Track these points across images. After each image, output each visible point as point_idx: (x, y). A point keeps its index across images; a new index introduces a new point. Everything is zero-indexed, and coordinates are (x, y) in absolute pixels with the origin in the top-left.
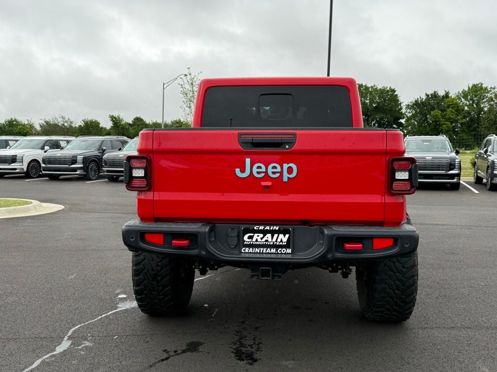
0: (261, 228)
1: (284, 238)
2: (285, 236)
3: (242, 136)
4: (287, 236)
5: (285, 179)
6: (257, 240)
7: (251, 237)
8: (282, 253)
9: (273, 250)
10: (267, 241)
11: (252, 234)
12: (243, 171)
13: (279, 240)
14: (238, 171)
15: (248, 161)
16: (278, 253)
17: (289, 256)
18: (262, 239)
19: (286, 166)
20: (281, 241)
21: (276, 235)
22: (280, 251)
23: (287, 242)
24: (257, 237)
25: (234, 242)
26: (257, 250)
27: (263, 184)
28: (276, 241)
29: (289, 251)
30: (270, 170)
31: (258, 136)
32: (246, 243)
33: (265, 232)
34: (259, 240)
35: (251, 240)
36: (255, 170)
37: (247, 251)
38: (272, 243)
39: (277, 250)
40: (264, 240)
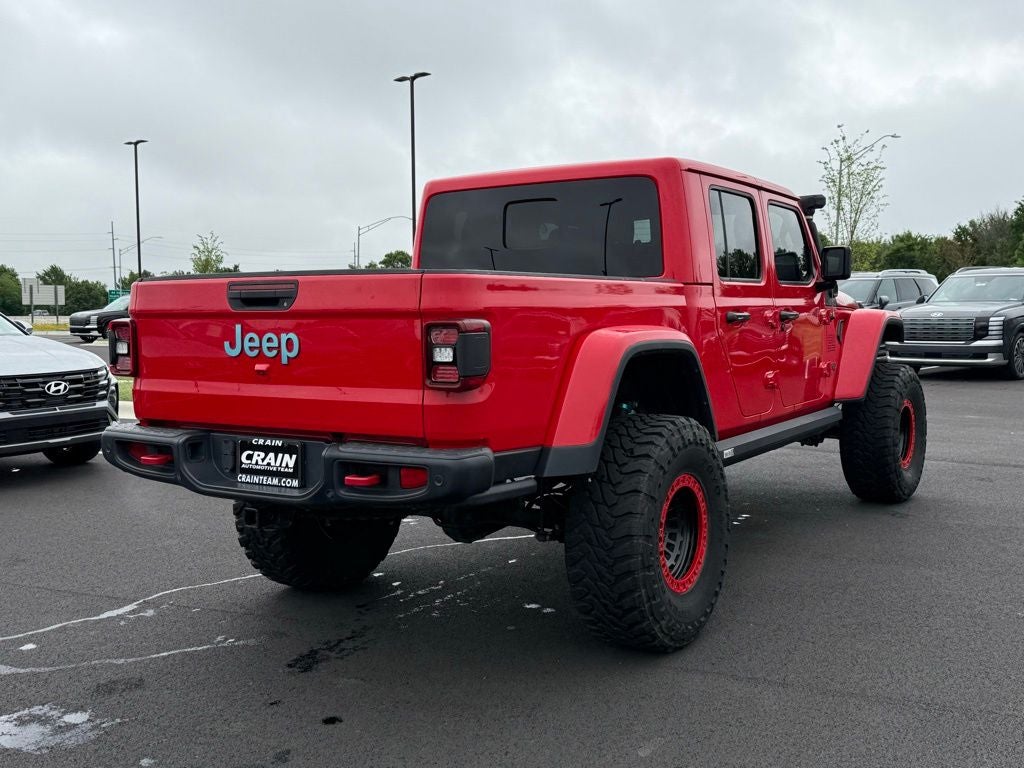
0: (261, 442)
1: (290, 461)
2: (291, 457)
3: (232, 287)
4: (294, 457)
5: (284, 361)
6: (257, 463)
7: (249, 457)
8: (286, 486)
9: (275, 481)
10: (269, 464)
11: (251, 452)
12: (233, 346)
13: (284, 465)
14: (227, 344)
15: (238, 328)
16: (281, 486)
17: (296, 493)
18: (263, 460)
19: (284, 337)
20: (287, 466)
21: (280, 455)
22: (284, 482)
23: (294, 468)
24: (258, 456)
25: (228, 463)
26: (256, 479)
27: (258, 367)
28: (280, 466)
29: (295, 483)
30: (265, 345)
31: (250, 287)
32: (243, 466)
33: (266, 450)
34: (260, 462)
35: (249, 462)
36: (247, 344)
37: (243, 479)
38: (275, 469)
39: (280, 481)
40: (265, 463)
